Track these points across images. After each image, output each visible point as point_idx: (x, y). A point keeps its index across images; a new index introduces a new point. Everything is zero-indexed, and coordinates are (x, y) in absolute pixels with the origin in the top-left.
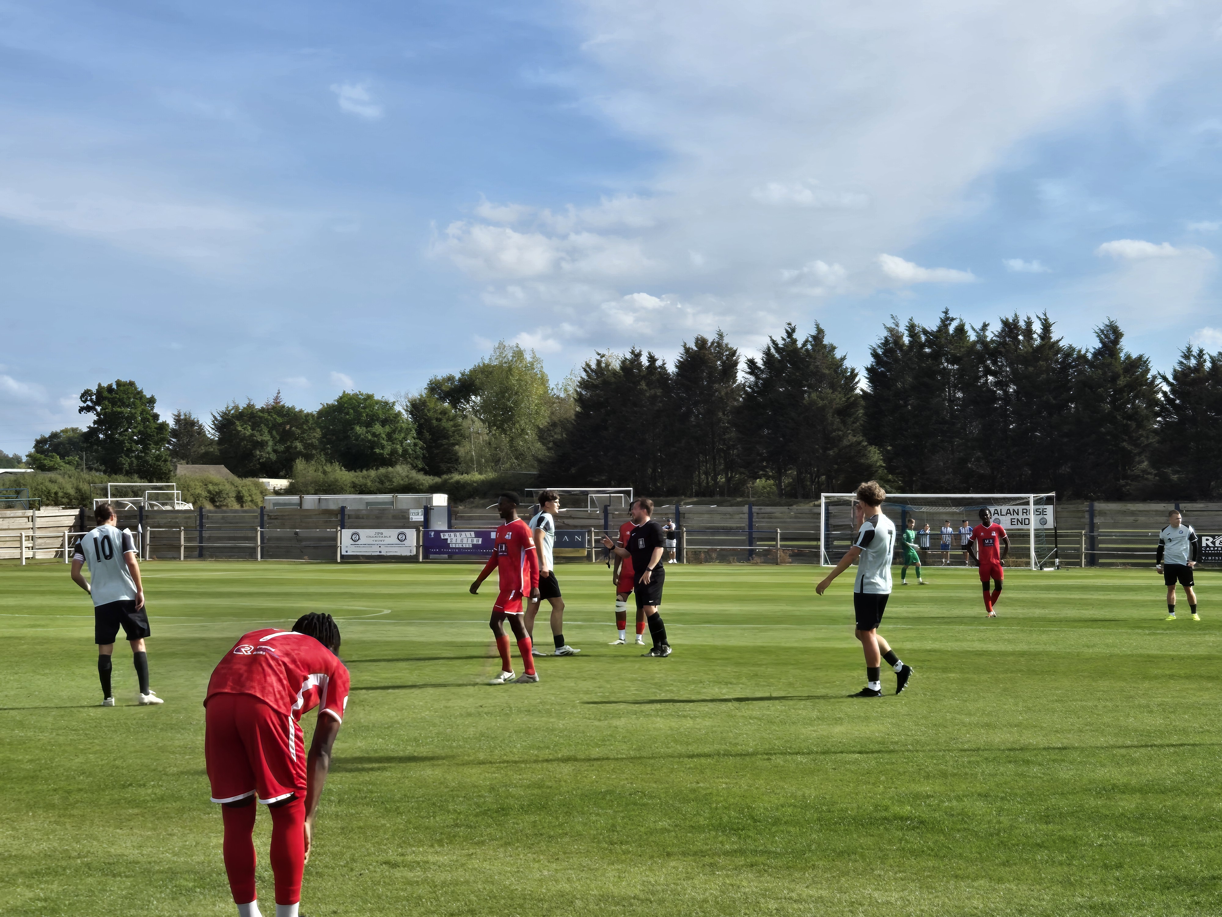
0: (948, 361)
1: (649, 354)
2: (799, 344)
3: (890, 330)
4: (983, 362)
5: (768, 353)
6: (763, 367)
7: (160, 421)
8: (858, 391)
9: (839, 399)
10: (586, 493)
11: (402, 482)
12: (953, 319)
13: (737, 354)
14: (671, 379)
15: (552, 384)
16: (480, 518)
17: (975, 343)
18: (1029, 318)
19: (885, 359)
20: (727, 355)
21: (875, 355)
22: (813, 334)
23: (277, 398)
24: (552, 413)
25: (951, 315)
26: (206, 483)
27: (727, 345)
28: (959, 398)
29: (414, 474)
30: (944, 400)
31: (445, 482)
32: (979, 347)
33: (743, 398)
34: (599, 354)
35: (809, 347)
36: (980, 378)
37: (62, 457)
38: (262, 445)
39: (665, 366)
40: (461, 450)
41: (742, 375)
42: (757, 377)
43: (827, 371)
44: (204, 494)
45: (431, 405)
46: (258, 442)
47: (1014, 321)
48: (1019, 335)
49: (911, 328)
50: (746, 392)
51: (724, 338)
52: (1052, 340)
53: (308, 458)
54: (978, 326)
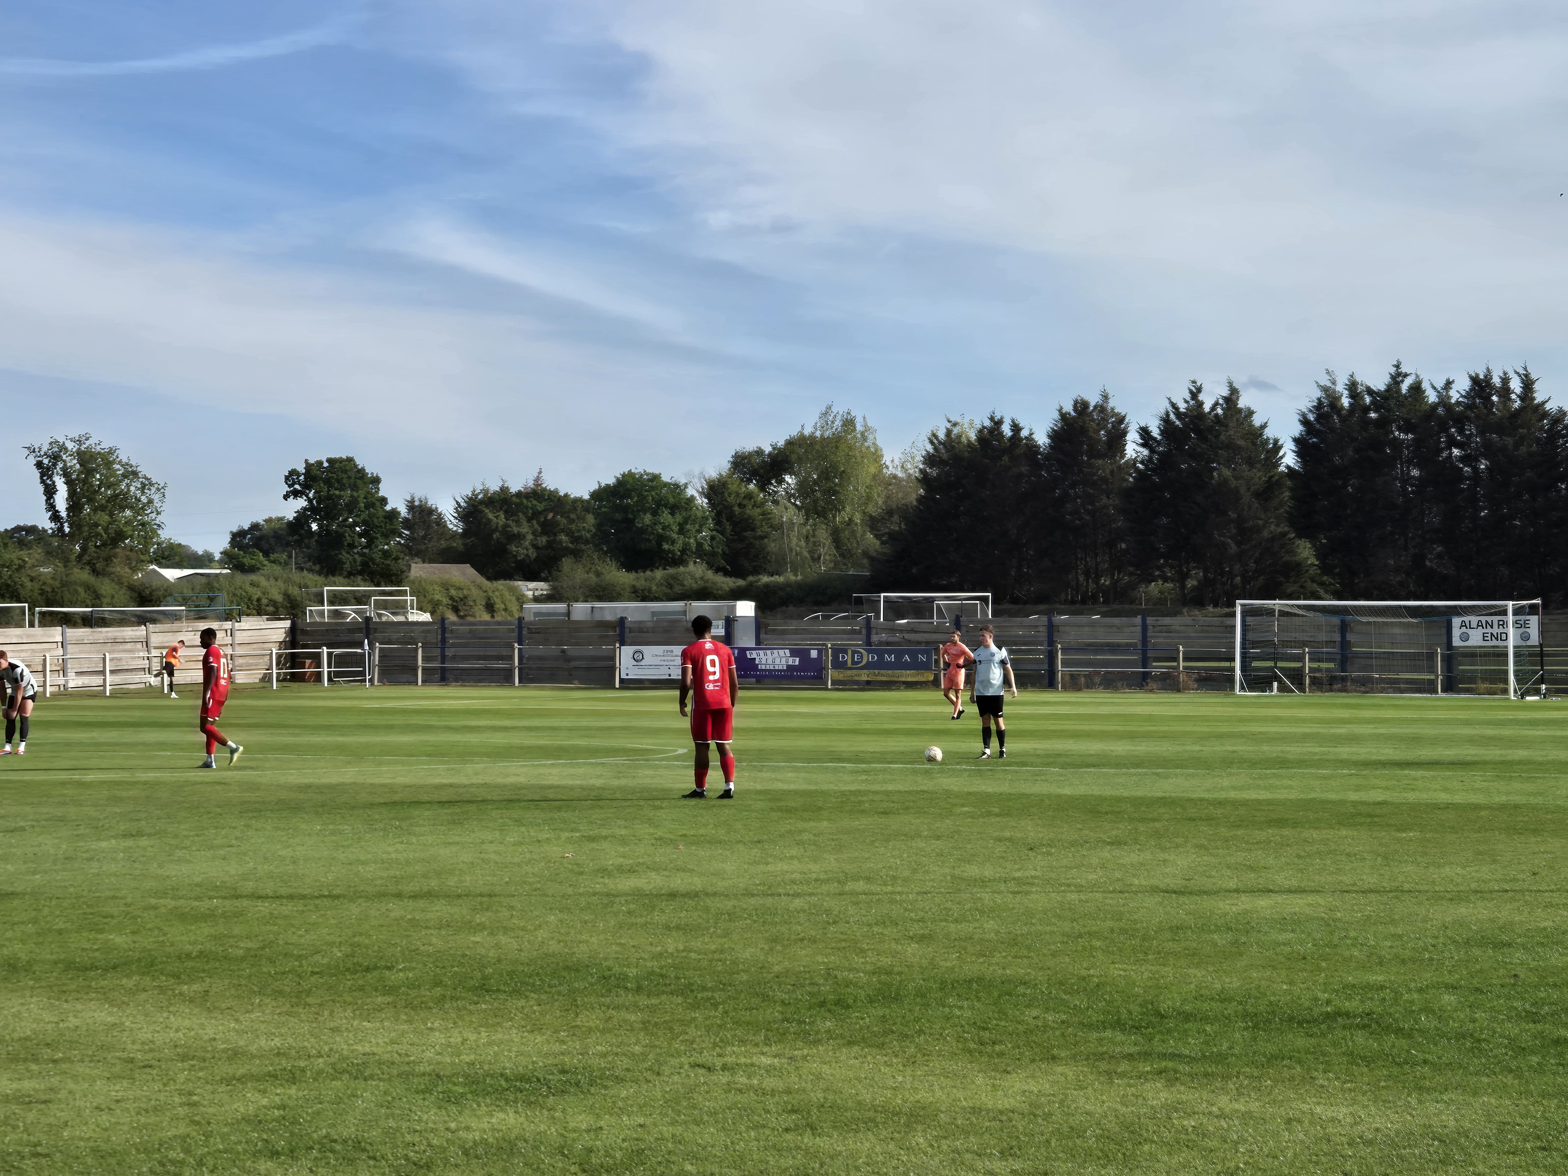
0: (1400, 429)
1: (1013, 421)
2: (1207, 408)
3: (1325, 389)
4: (1446, 430)
5: (1166, 420)
6: (1159, 437)
7: (388, 508)
8: (1282, 468)
9: (1258, 476)
10: (933, 599)
11: (695, 586)
12: (1406, 375)
13: (1127, 420)
14: (1040, 453)
15: (887, 459)
16: (796, 632)
17: (1434, 406)
18: (1505, 374)
19: (1318, 426)
20: (1113, 423)
21: (1305, 422)
22: (1225, 395)
23: (537, 479)
24: (888, 497)
25: (1404, 369)
26: (446, 586)
27: (1113, 409)
28: (1414, 477)
29: (710, 574)
30: (1396, 479)
31: (751, 585)
32: (1440, 410)
33: (1133, 478)
34: (949, 421)
35: (1219, 411)
36: (1443, 449)
37: (266, 554)
38: (519, 537)
39: (1033, 436)
40: (772, 546)
41: (1133, 449)
42: (1152, 451)
43: (1241, 443)
44: (445, 601)
45: (733, 487)
46: (514, 534)
47: (1486, 376)
48: (1492, 395)
49: (1352, 387)
50: (1137, 469)
51: (1110, 401)
52: (1536, 402)
53: (576, 554)
54: (1440, 384)
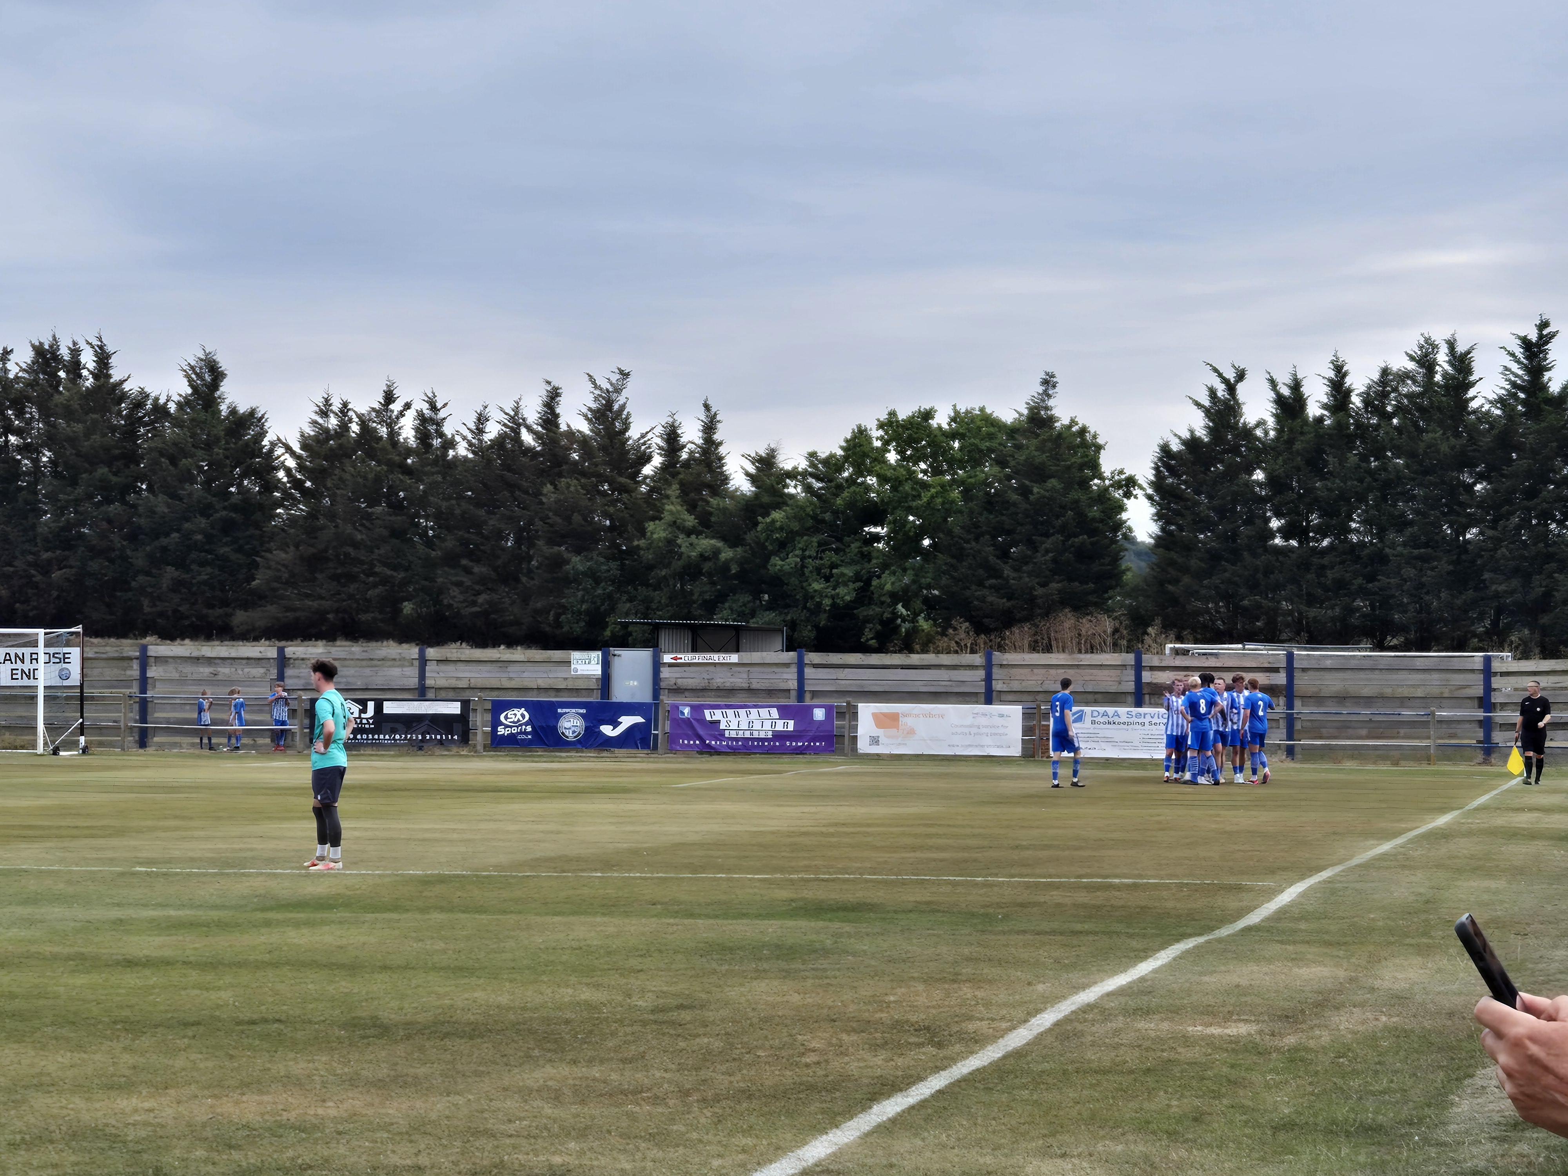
18: (75, 344)
48: (59, 370)
52: (112, 380)
